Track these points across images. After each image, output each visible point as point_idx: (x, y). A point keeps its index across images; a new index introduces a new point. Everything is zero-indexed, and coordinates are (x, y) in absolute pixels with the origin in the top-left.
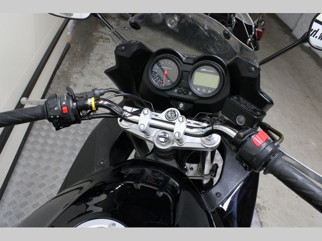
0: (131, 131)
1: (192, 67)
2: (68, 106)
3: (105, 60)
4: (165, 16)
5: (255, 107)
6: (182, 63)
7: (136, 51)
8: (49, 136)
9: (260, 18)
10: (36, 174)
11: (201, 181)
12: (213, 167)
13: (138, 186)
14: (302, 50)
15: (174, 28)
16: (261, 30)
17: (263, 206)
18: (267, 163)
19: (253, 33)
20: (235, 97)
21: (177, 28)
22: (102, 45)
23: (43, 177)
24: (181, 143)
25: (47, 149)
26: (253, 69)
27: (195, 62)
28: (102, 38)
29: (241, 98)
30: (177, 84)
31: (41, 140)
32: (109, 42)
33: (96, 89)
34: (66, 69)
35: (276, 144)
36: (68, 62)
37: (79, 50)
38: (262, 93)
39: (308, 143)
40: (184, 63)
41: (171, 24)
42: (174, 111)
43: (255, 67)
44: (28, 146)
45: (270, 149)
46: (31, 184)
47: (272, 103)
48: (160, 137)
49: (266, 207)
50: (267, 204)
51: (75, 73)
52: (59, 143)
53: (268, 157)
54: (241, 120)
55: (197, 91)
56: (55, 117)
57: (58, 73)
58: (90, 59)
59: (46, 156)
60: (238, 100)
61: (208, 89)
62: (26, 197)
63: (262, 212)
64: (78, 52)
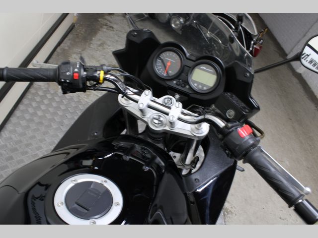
0: (129, 109)
1: (193, 63)
2: (79, 73)
3: (105, 46)
4: (171, 16)
5: (244, 105)
6: (185, 58)
7: (147, 39)
8: (40, 108)
9: (260, 36)
10: (21, 141)
11: (181, 170)
12: (195, 159)
13: (127, 158)
14: (293, 75)
15: (178, 29)
16: (258, 48)
17: (230, 211)
18: (247, 154)
19: (251, 49)
20: (229, 94)
21: (181, 30)
22: (105, 32)
23: (28, 145)
24: (172, 127)
25: (36, 119)
26: (248, 74)
27: (197, 60)
28: (106, 25)
29: (234, 96)
30: (177, 77)
31: (31, 110)
32: (113, 30)
33: (104, 65)
34: (66, 48)
35: (257, 139)
36: (69, 42)
37: (82, 32)
38: (252, 98)
39: (282, 161)
40: (187, 58)
41: (175, 25)
42: (171, 99)
43: (250, 73)
44: (17, 113)
45: (251, 142)
46: (15, 150)
47: (258, 109)
48: (155, 119)
49: (233, 212)
50: (234, 209)
51: (74, 53)
52: (48, 116)
53: (249, 148)
54: (231, 113)
55: (194, 86)
56: (65, 82)
57: (58, 49)
58: (91, 43)
59: (33, 126)
60: (232, 97)
61: (204, 86)
62: (7, 161)
63: (228, 216)
64: (82, 34)
